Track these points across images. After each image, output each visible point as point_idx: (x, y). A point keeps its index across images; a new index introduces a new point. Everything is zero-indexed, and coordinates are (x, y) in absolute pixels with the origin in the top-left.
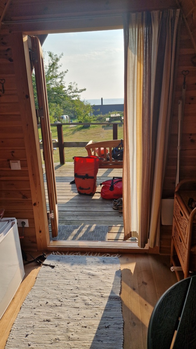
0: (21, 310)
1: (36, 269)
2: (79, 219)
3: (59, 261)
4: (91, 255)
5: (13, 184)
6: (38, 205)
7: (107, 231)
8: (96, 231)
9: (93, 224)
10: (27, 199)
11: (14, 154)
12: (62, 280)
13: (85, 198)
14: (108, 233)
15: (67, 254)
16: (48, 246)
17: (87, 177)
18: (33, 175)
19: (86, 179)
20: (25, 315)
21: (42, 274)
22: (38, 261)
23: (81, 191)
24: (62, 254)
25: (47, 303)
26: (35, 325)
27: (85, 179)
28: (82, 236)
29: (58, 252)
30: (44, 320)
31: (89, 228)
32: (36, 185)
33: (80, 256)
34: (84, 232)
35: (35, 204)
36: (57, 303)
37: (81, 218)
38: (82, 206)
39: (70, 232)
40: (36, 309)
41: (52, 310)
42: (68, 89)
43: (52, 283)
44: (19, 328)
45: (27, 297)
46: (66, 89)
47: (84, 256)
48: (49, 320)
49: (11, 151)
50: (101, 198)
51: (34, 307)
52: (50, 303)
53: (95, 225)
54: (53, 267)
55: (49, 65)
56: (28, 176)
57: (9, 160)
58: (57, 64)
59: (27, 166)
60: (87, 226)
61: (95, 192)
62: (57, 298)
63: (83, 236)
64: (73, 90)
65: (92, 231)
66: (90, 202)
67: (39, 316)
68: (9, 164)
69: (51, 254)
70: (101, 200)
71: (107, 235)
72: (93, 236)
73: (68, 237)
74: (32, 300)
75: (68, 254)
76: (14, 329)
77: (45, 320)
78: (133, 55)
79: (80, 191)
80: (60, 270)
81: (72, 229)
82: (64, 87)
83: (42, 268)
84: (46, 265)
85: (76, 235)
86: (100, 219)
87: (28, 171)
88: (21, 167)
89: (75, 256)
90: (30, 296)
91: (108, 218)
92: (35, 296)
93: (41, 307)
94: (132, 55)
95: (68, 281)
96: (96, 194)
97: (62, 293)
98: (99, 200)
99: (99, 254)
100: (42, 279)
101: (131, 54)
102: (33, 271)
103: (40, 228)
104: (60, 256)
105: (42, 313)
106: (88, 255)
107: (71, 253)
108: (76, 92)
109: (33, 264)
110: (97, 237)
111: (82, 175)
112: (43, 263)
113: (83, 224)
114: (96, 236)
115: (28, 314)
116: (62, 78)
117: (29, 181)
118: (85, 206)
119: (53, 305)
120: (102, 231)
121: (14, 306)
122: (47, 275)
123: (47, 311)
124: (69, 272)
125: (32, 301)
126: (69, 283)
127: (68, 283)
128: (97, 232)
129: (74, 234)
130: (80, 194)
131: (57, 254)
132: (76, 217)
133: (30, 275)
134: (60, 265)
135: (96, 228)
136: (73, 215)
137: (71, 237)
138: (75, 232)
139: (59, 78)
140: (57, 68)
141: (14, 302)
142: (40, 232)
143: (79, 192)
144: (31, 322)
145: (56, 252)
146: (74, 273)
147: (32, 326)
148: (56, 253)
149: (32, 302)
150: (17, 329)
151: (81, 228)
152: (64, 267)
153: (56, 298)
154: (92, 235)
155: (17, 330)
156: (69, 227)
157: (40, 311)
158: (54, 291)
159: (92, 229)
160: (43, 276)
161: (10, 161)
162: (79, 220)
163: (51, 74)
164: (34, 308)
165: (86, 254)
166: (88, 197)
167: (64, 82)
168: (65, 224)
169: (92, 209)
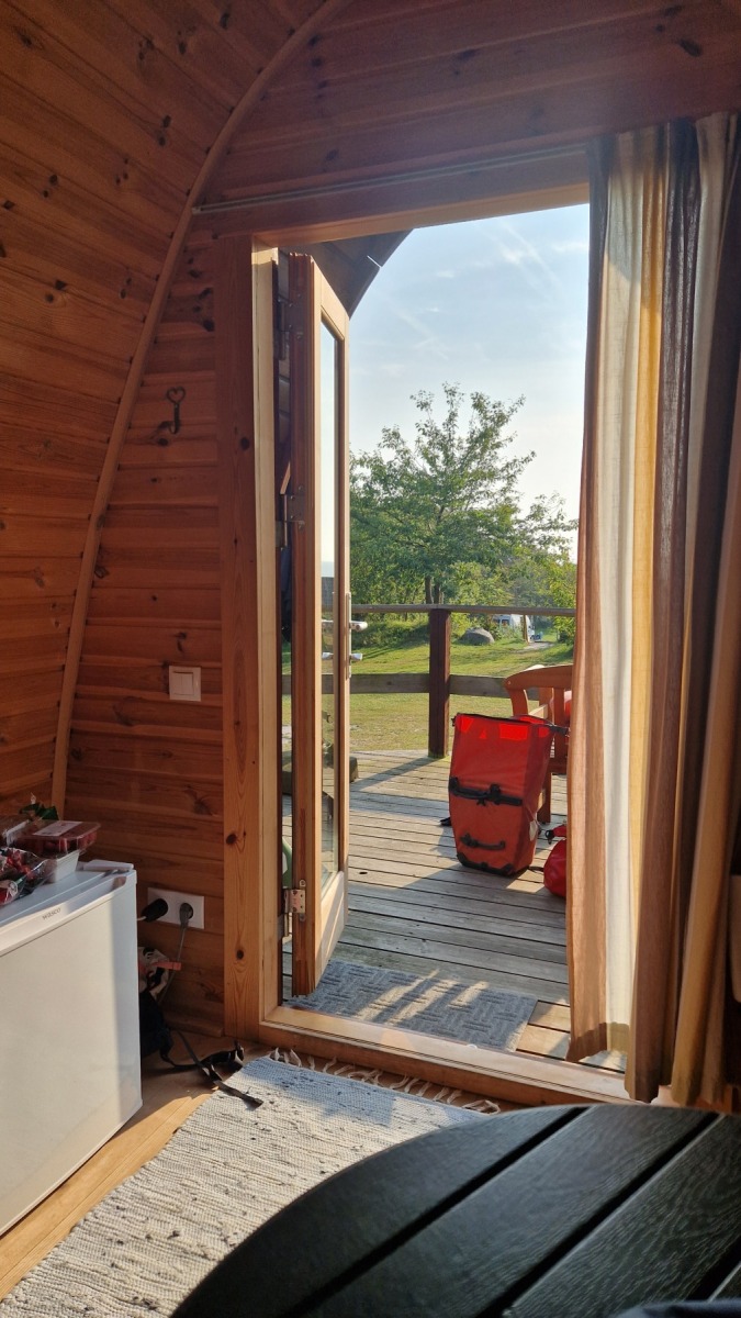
0: (73, 1234)
1: (189, 1098)
2: (429, 951)
3: (285, 1086)
4: (420, 1094)
5: (170, 755)
6: (240, 845)
7: (524, 1017)
8: (477, 1009)
9: (477, 980)
10: (210, 814)
11: (183, 642)
12: (267, 1162)
13: (479, 883)
14: (525, 1023)
15: (325, 1070)
16: (264, 1020)
17: (495, 795)
18: (238, 723)
19: (491, 805)
20: (73, 1259)
21: (204, 1122)
22: (206, 1070)
23: (470, 853)
24: (309, 1066)
25: (175, 1234)
26: (94, 1305)
27: (488, 803)
28: (415, 1016)
29: (293, 1053)
30: (136, 1298)
31: (456, 991)
32: (242, 762)
33: (375, 1086)
34: (427, 1003)
35: (232, 839)
36: (210, 1246)
37: (436, 951)
38: (458, 907)
39: (372, 991)
40: (124, 1247)
41: (181, 1267)
42: (529, 517)
43: (225, 1164)
44: (34, 1300)
45: (114, 1193)
46: (521, 516)
47: (390, 1090)
48: (153, 1305)
49: (177, 631)
50: (547, 893)
51: (119, 1238)
52: (186, 1239)
53: (481, 986)
54: (253, 1103)
55: (471, 437)
56: (219, 726)
57: (165, 666)
58: (497, 435)
59: (220, 691)
60: (450, 983)
61: (528, 868)
62: (219, 1225)
63: (420, 1016)
64: (545, 521)
65: (462, 1003)
66: (495, 900)
67: (123, 1278)
68: (166, 678)
69: (268, 1057)
70: (542, 900)
71: (520, 1031)
72: (462, 1023)
73: (359, 1009)
74: (123, 1209)
75: (330, 1070)
76: (14, 1300)
77: (141, 1298)
78: (625, 284)
79: (467, 851)
80: (274, 1123)
81: (386, 982)
82: (515, 510)
83: (212, 1100)
84: (230, 1091)
85: (392, 1009)
86: (513, 965)
87: (221, 708)
88: (204, 691)
89: (352, 1083)
90: (125, 1192)
91: (547, 971)
92: (143, 1199)
93: (147, 1245)
94: (618, 283)
95: (291, 1170)
96: (528, 874)
97: (245, 1214)
98: (533, 899)
99: (453, 1096)
100: (199, 1139)
101: (614, 277)
102: (176, 1103)
103: (239, 937)
104: (298, 1069)
105: (140, 1269)
106: (407, 1089)
107: (343, 1069)
108: (556, 528)
109: (188, 1076)
110: (474, 1032)
111: (478, 785)
112: (226, 1083)
113: (434, 973)
114: (472, 1028)
115: (89, 1256)
116: (510, 478)
117: (222, 746)
118: (470, 909)
119: (193, 1249)
120: (503, 1011)
121: (54, 1216)
122: (220, 1129)
123: (164, 1266)
124: (308, 1137)
125: (122, 1213)
126: (291, 1181)
127: (285, 1179)
128: (481, 1011)
129: (385, 1003)
130: (467, 863)
131: (287, 1060)
132: (420, 945)
133: (158, 1114)
134: (284, 1104)
135: (484, 996)
136: (411, 936)
137: (368, 1012)
138: (394, 995)
139: (499, 479)
140: (498, 445)
141: (62, 1198)
142: (240, 955)
143: (461, 857)
144: (88, 1291)
145: (288, 1052)
146: (325, 1146)
147: (82, 1307)
148: (285, 1054)
149: (123, 1217)
150: (26, 1302)
151: (421, 985)
152: (296, 1113)
153: (216, 1223)
154: (457, 1021)
155: (22, 1304)
156: (376, 972)
157: (137, 1258)
158: (221, 1197)
159: (466, 997)
160: (204, 1128)
161: (171, 668)
162: (426, 955)
163: (474, 465)
164: (120, 1243)
165: (402, 1083)
166: (494, 882)
167: (517, 495)
168: (367, 962)
169: (494, 927)
